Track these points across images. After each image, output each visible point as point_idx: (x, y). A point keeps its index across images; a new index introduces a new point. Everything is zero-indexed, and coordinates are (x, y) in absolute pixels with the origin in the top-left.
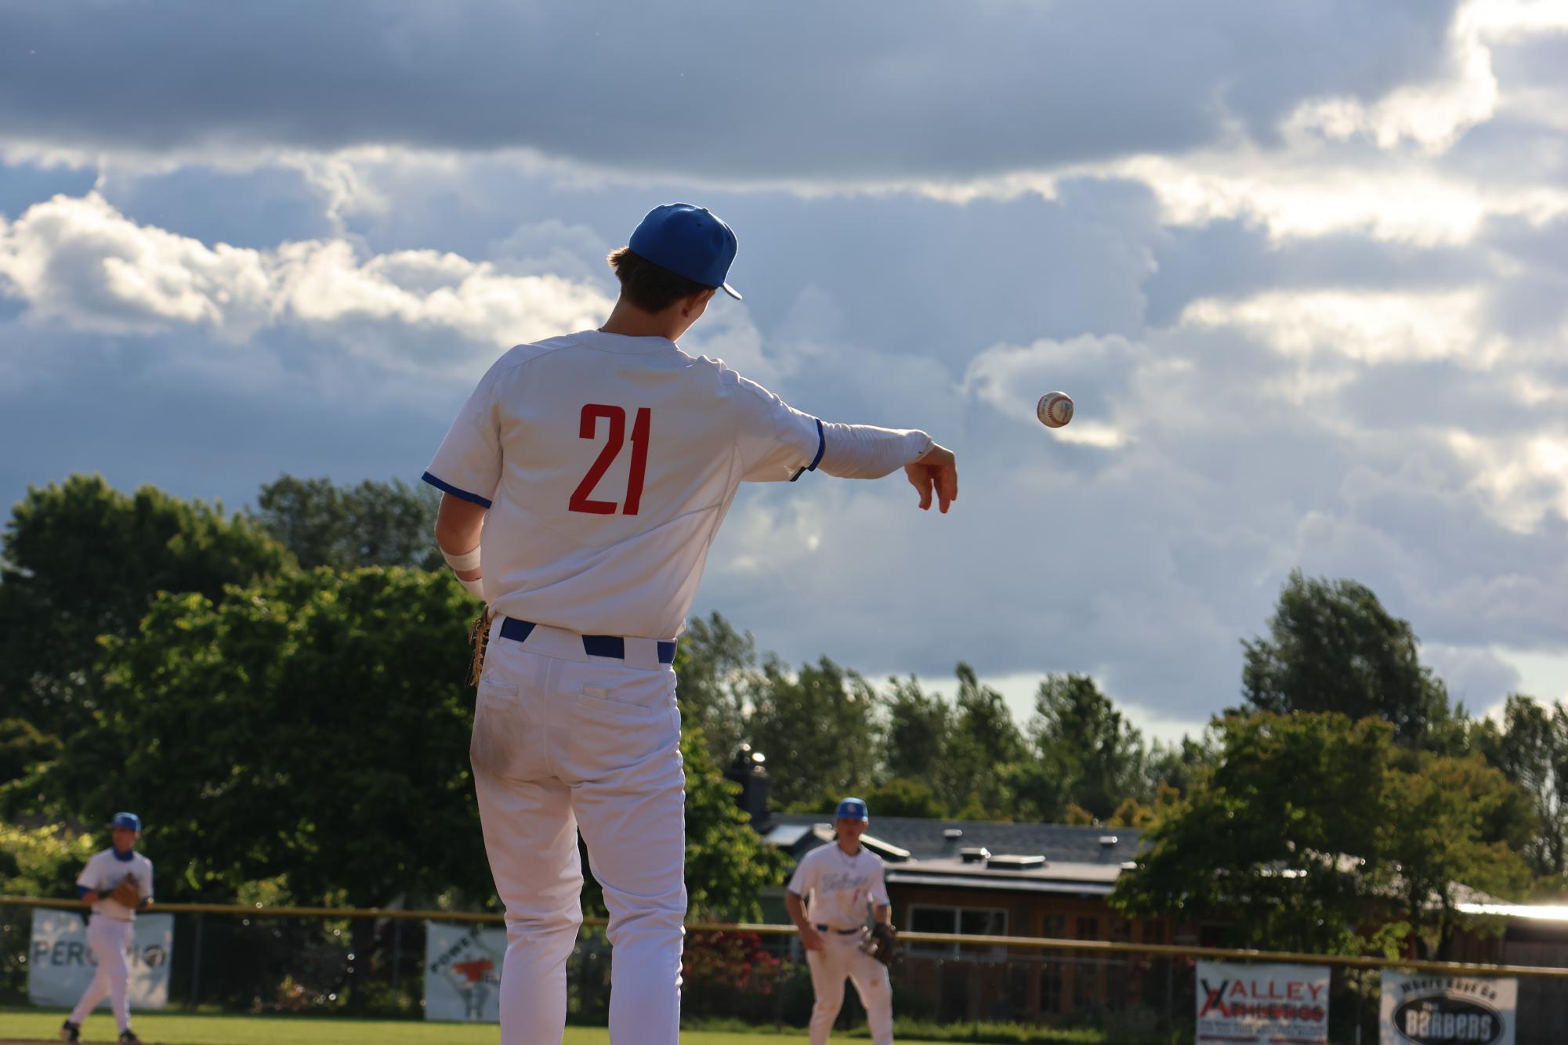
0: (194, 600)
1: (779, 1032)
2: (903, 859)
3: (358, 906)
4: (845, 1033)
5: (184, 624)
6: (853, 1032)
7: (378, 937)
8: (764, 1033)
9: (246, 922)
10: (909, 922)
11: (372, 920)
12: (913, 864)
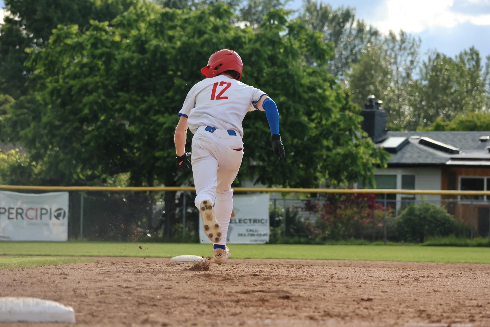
0: (75, 28)
1: (385, 245)
2: (457, 152)
3: (167, 185)
4: (420, 244)
5: (69, 41)
6: (423, 244)
7: (177, 201)
8: (376, 245)
9: (109, 195)
10: (459, 186)
11: (174, 192)
12: (462, 155)
